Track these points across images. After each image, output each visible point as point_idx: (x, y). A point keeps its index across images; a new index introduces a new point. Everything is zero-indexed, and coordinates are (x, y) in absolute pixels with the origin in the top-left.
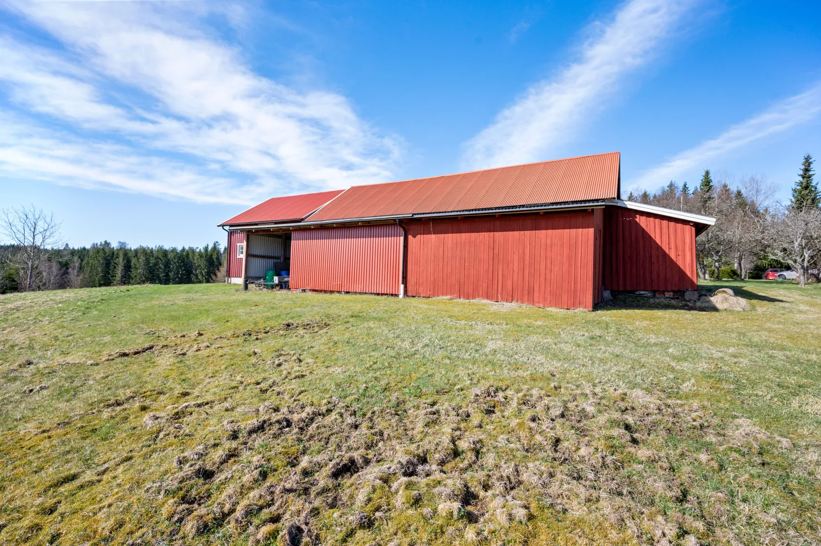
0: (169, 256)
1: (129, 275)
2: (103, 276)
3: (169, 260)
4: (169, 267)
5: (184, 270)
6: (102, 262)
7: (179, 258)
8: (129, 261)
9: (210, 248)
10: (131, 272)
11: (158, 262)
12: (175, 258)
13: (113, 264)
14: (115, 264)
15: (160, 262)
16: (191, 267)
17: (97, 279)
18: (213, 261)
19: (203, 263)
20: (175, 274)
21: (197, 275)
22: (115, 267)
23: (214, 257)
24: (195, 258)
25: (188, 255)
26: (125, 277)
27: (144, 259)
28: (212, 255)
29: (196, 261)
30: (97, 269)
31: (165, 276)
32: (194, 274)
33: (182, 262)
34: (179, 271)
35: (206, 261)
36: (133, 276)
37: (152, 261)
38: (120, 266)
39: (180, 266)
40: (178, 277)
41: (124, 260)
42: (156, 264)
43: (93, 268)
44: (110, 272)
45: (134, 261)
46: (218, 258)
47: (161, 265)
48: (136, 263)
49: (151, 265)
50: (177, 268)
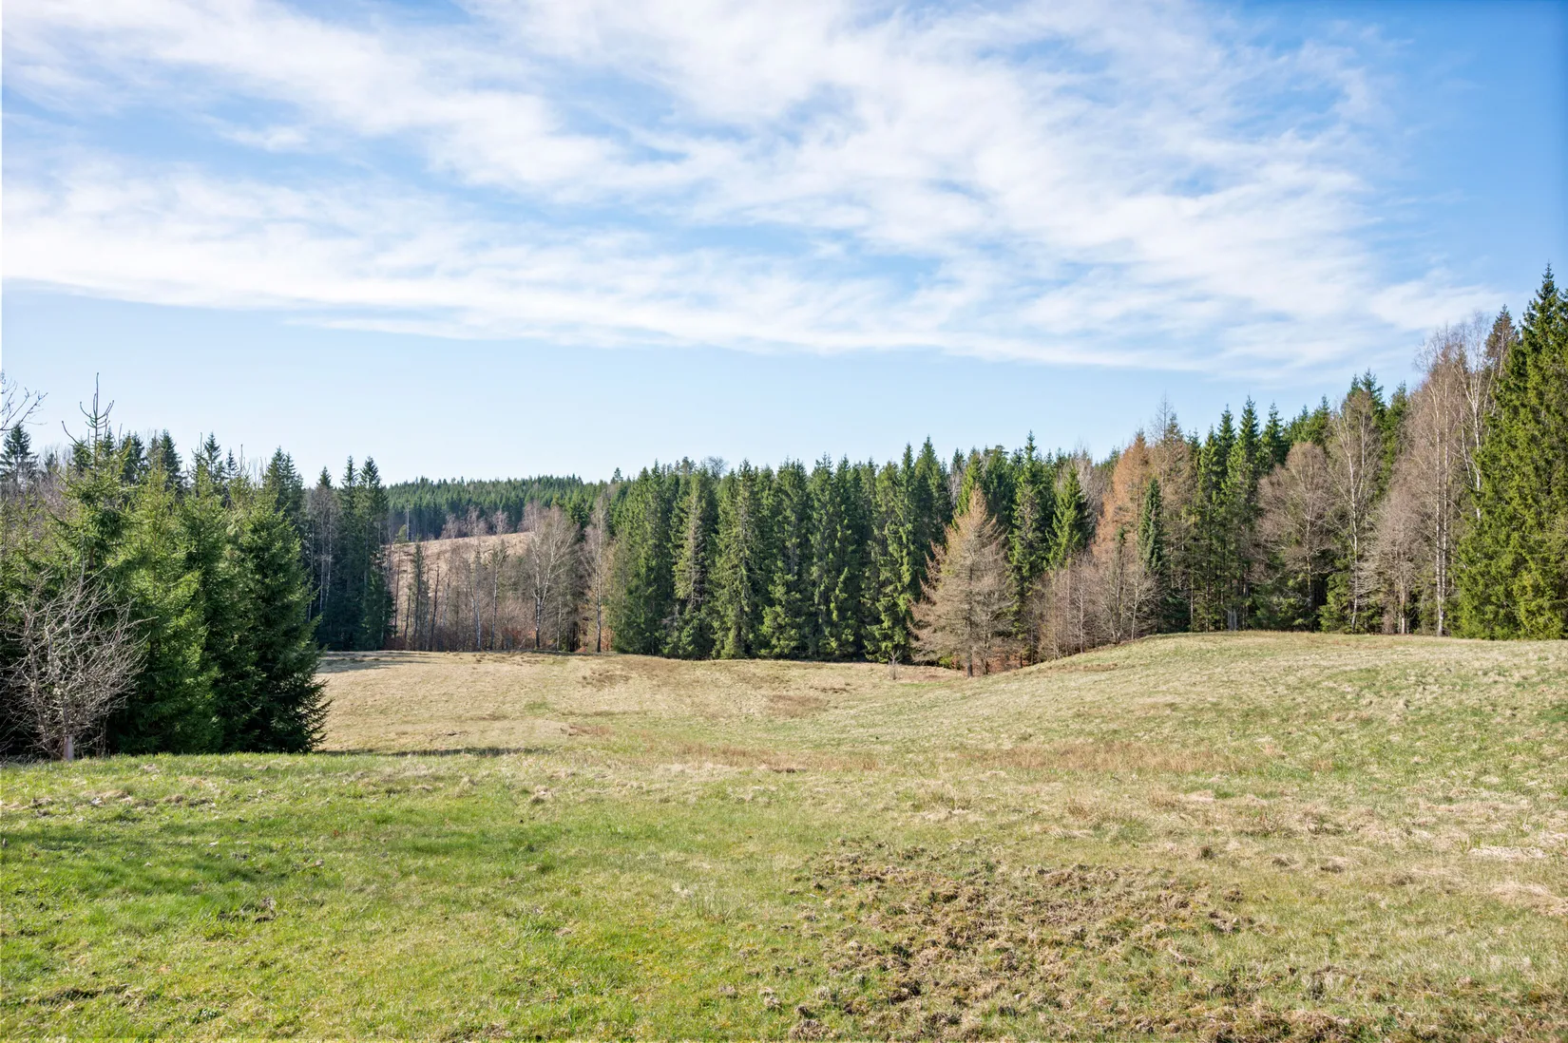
0: (810, 487)
1: (715, 544)
2: (656, 546)
3: (808, 495)
4: (810, 518)
5: (848, 527)
6: (653, 505)
7: (835, 488)
8: (712, 503)
9: (916, 455)
10: (717, 532)
11: (780, 503)
12: (823, 490)
13: (677, 511)
14: (682, 510)
15: (787, 502)
16: (867, 515)
17: (643, 555)
18: (930, 495)
19: (901, 504)
20: (824, 539)
21: (883, 543)
22: (681, 521)
23: (933, 482)
24: (879, 487)
25: (857, 479)
26: (704, 549)
27: (747, 494)
28: (924, 478)
29: (883, 499)
30: (643, 526)
31: (799, 545)
32: (875, 540)
33: (843, 502)
34: (835, 531)
35: (911, 495)
36: (722, 546)
37: (767, 500)
38: (691, 517)
39: (839, 515)
40: (832, 548)
41: (700, 499)
42: (776, 510)
43: (636, 524)
44: (671, 533)
45: (724, 504)
46: (943, 488)
47: (788, 513)
48: (728, 508)
49: (766, 513)
50: (830, 521)
